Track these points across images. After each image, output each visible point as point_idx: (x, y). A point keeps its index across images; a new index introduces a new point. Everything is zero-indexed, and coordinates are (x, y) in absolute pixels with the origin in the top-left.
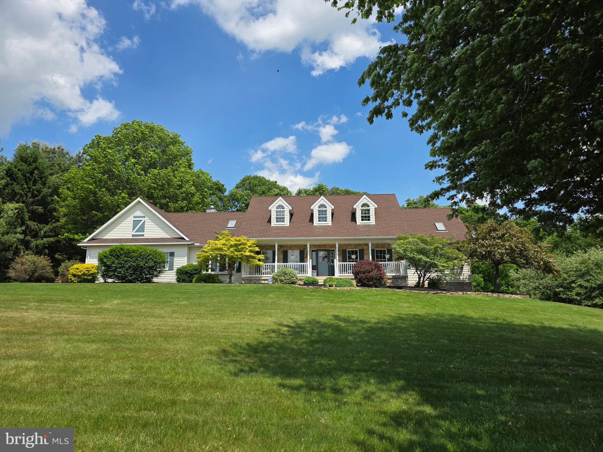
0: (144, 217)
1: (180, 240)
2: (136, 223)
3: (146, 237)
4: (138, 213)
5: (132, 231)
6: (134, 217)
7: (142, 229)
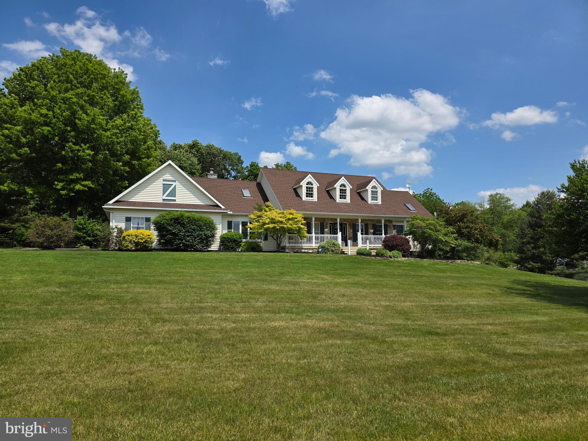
0: (175, 181)
1: (216, 207)
2: (166, 187)
3: (178, 202)
4: (168, 176)
5: (162, 195)
6: (164, 180)
7: (173, 193)
